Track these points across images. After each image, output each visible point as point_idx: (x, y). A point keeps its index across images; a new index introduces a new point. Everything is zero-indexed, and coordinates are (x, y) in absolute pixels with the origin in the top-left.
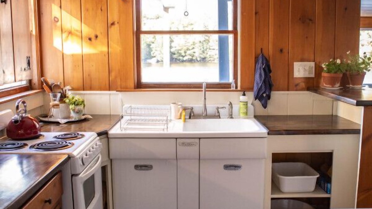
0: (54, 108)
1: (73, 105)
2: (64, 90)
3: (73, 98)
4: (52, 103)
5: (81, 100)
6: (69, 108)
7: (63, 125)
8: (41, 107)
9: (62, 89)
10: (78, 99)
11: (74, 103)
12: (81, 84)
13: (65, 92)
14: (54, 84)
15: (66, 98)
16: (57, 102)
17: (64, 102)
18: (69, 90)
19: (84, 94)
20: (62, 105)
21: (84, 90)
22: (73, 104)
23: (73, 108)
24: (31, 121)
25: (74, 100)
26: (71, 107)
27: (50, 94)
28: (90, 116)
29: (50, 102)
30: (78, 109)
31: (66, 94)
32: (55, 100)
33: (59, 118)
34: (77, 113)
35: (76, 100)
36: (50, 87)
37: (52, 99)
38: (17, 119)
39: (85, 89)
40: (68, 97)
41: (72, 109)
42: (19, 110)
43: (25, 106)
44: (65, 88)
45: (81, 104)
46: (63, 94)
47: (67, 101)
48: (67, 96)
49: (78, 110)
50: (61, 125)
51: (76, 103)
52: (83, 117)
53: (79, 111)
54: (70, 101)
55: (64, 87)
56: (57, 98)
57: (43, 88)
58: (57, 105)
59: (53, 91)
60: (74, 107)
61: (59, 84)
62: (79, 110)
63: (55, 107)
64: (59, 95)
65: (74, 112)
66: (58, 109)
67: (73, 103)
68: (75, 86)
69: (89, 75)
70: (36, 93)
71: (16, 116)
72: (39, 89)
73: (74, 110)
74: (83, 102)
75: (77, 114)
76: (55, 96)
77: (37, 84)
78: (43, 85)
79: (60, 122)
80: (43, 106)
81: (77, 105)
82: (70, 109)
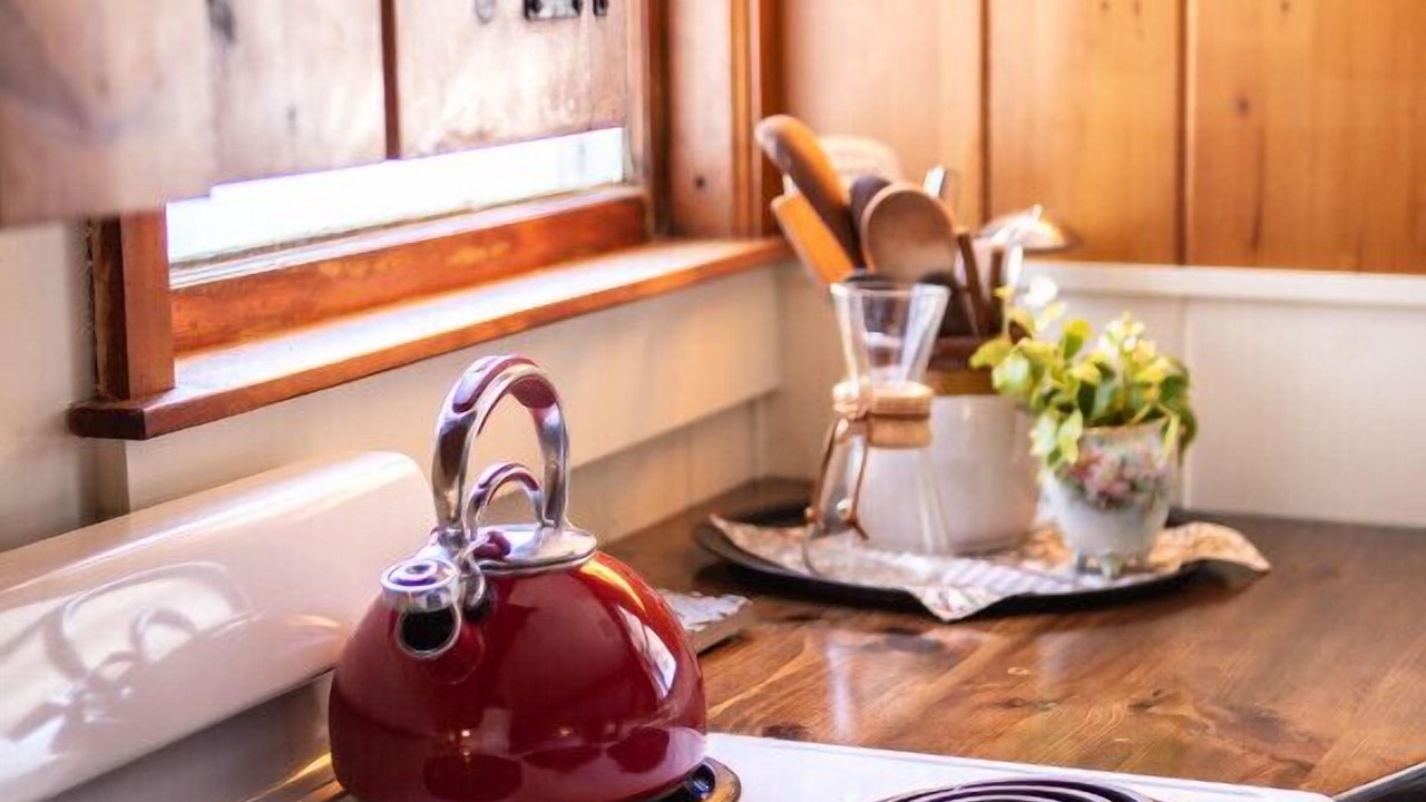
0: (870, 442)
1: (1076, 418)
2: (982, 249)
3: (1072, 346)
4: (848, 391)
5: (1157, 370)
6: (1029, 443)
7: (954, 637)
8: (750, 405)
9: (964, 244)
10: (1124, 354)
11: (1086, 394)
12: (1152, 199)
13: (997, 279)
14: (883, 184)
15: (1003, 341)
16: (904, 384)
17: (981, 382)
18: (1031, 253)
19: (1185, 301)
20: (954, 414)
21: (1180, 257)
22: (1066, 409)
23: (1071, 456)
24: (593, 609)
25: (1082, 371)
26: (1051, 436)
27: (840, 291)
28: (1235, 538)
29: (840, 374)
30: (1123, 463)
31: (997, 303)
32: (883, 357)
33: (920, 550)
34: (1110, 502)
35: (1106, 372)
36: (843, 221)
37: (857, 342)
38: (433, 599)
39: (1191, 245)
40: (1018, 332)
41: (1055, 455)
42: (472, 489)
43: (553, 439)
44: (995, 224)
45: (1154, 415)
46: (968, 300)
47: (1010, 370)
48: (1011, 313)
49: (1120, 478)
50: (934, 635)
51: (1101, 404)
52: (1170, 551)
53: (1134, 487)
54: (1036, 373)
55: (986, 216)
56: (902, 333)
57: (772, 227)
58: (908, 415)
59: (868, 259)
60: (1081, 442)
61: (931, 187)
62: (1130, 472)
63: (885, 431)
64: (929, 305)
65: (1081, 490)
66: (913, 455)
67: (1070, 395)
68: (1095, 213)
69: (1243, 106)
70: (706, 276)
71: (433, 553)
72: (737, 233)
73: (1076, 477)
74: (1174, 386)
75: (1110, 520)
76: (888, 316)
77: (721, 183)
78: (780, 191)
79: (929, 598)
80: (770, 397)
81: (1118, 418)
82: (1035, 461)
